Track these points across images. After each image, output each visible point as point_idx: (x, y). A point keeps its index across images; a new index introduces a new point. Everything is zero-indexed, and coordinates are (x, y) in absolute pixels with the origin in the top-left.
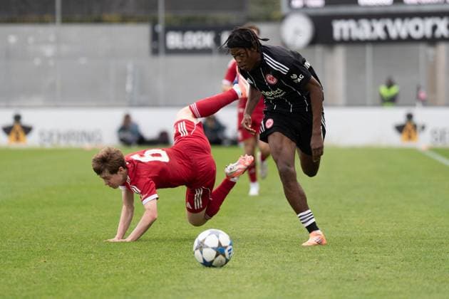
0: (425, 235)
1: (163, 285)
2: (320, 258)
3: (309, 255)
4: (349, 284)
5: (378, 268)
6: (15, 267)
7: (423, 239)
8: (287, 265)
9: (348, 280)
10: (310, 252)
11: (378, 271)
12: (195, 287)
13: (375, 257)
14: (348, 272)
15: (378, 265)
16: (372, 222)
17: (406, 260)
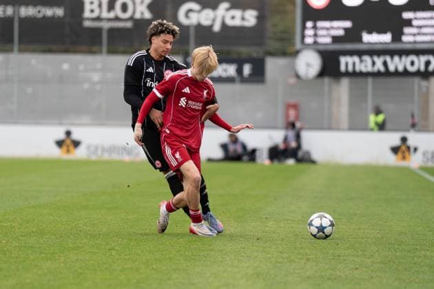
0: (402, 242)
1: (169, 279)
2: (308, 260)
3: (300, 257)
4: (329, 282)
5: (356, 269)
6: (47, 260)
7: (400, 245)
8: (278, 265)
9: (329, 279)
10: (300, 254)
11: (356, 272)
12: (196, 281)
13: (356, 259)
14: (330, 271)
15: (357, 266)
16: (359, 229)
17: (382, 263)
